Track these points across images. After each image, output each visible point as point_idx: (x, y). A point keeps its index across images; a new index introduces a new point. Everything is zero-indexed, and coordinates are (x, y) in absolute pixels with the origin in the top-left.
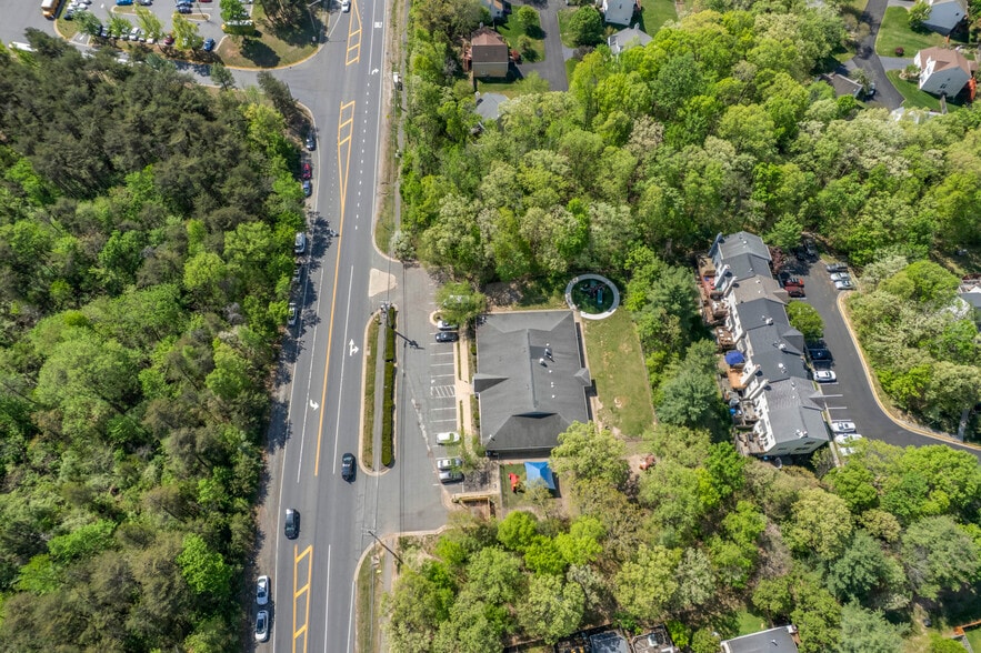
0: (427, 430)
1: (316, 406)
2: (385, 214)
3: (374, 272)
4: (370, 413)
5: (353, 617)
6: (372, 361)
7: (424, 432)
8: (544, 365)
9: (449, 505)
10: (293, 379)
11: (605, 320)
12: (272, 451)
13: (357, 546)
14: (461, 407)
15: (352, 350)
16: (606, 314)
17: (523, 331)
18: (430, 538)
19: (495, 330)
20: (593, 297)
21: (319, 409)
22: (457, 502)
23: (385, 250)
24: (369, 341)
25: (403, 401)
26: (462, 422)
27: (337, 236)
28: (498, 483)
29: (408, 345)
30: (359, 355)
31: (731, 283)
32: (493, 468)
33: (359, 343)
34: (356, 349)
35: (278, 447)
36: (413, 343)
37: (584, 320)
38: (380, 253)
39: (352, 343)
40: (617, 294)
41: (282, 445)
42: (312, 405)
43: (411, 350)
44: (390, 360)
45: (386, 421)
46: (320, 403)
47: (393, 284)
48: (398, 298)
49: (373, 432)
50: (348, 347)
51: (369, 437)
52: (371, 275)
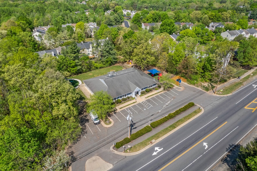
1: (205, 144)
4: (181, 121)
6: (157, 136)
7: (168, 103)
11: (81, 80)
14: (147, 97)
15: (159, 150)
16: (78, 80)
18: (197, 86)
21: (205, 141)
24: (146, 145)
30: (159, 145)
33: (152, 150)
34: (156, 148)
39: (155, 153)
42: (207, 147)
45: (178, 113)
46: (202, 143)
47: (94, 158)
48: (103, 150)
49: (188, 115)
50: (159, 153)
51: (191, 115)
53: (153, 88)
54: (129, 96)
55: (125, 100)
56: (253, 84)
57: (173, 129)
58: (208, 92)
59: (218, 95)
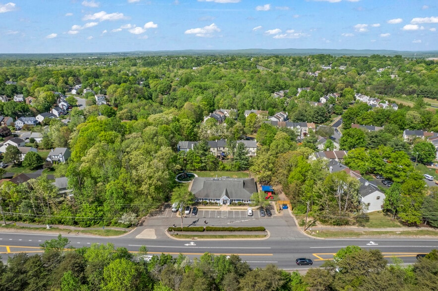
6: (202, 237)
9: (281, 214)
11: (198, 176)
14: (234, 209)
15: (192, 245)
16: (196, 176)
18: (297, 218)
23: (125, 232)
26: (241, 209)
29: (196, 224)
30: (197, 242)
33: (188, 242)
36: (194, 222)
39: (187, 245)
40: (188, 173)
43: (198, 223)
45: (240, 229)
47: (151, 229)
48: (162, 228)
51: (248, 236)
52: (139, 238)
53: (249, 204)
54: (218, 202)
55: (212, 204)
57: (220, 238)
58: (301, 227)
59: (305, 234)
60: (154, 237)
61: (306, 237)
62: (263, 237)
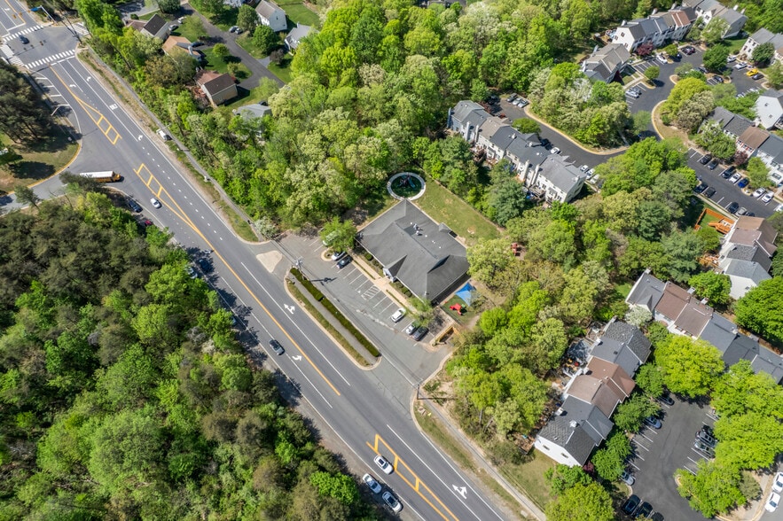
0: (382, 320)
1: (299, 358)
2: (233, 220)
3: (259, 257)
4: (338, 336)
5: (439, 450)
6: (310, 307)
7: (381, 323)
8: (420, 235)
9: (433, 349)
10: (267, 353)
11: (425, 194)
12: (297, 404)
13: (404, 412)
14: (390, 293)
15: (291, 311)
16: (422, 192)
17: (392, 225)
18: (440, 374)
19: (373, 236)
20: (408, 186)
21: (303, 358)
22: (436, 344)
23: (255, 240)
24: (297, 298)
25: (352, 315)
26: (398, 301)
27: (212, 251)
28: (448, 317)
29: (325, 283)
30: (298, 309)
31: (477, 131)
32: (439, 312)
33: (291, 303)
34: (293, 308)
35: (298, 399)
36: (326, 280)
37: (414, 201)
38: (253, 243)
39: (286, 306)
40: (418, 177)
41: (299, 395)
42: (296, 359)
43: (328, 285)
44: (321, 299)
45: (354, 332)
46: (300, 354)
47: (280, 255)
49: (351, 345)
50: (286, 310)
51: (351, 349)
52: (259, 259)
56: (468, 489)
57: (323, 325)
58: (422, 390)
59: (412, 404)
60: (270, 270)
61: (407, 408)
62: (362, 364)
